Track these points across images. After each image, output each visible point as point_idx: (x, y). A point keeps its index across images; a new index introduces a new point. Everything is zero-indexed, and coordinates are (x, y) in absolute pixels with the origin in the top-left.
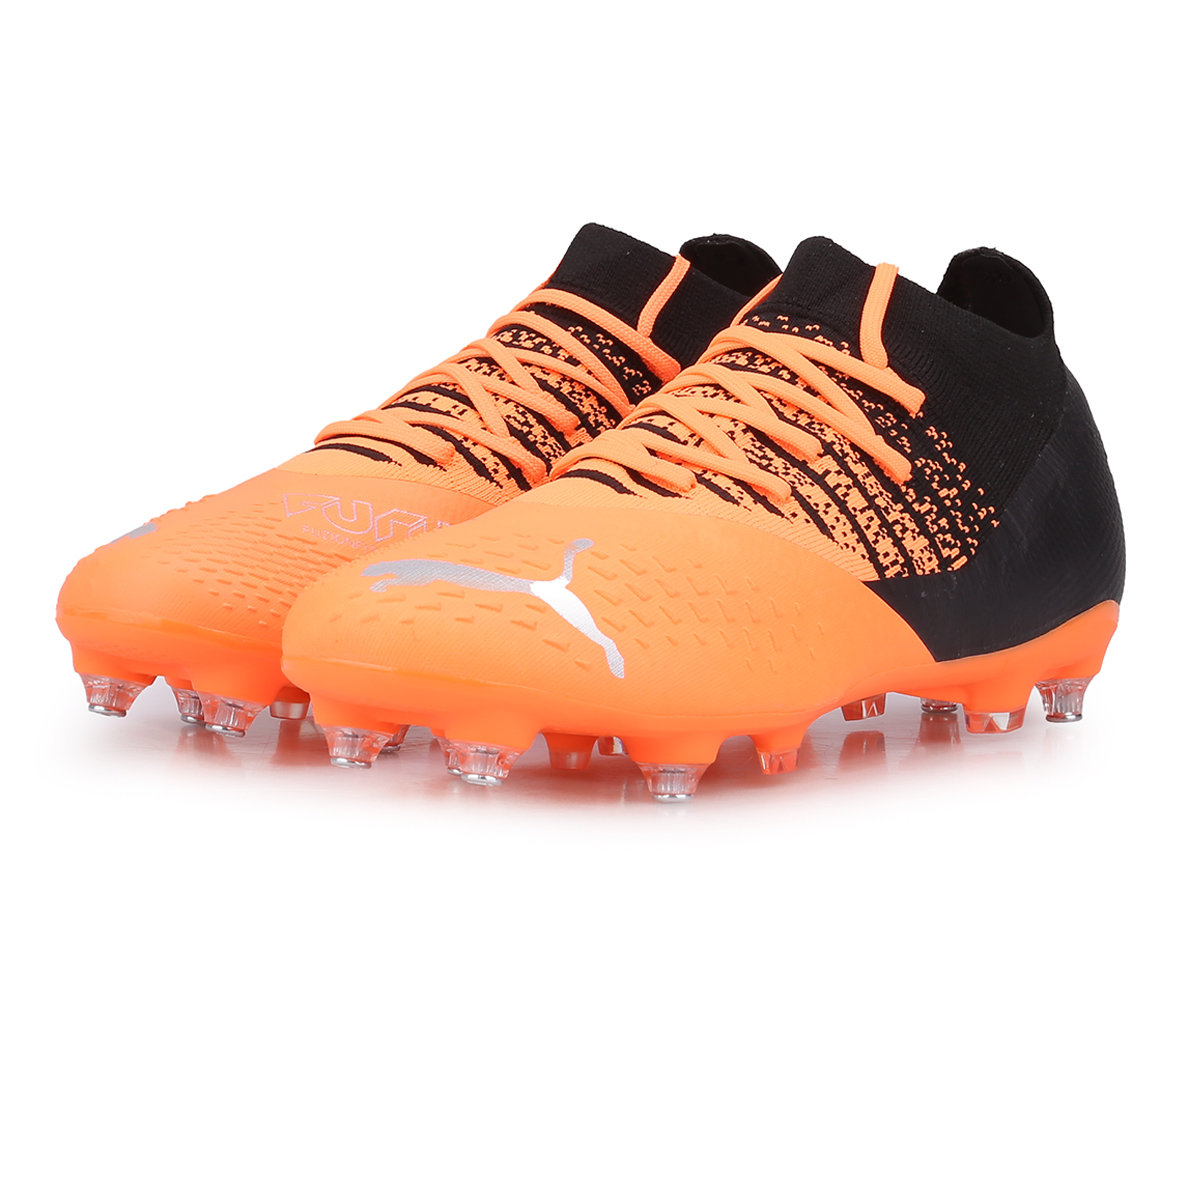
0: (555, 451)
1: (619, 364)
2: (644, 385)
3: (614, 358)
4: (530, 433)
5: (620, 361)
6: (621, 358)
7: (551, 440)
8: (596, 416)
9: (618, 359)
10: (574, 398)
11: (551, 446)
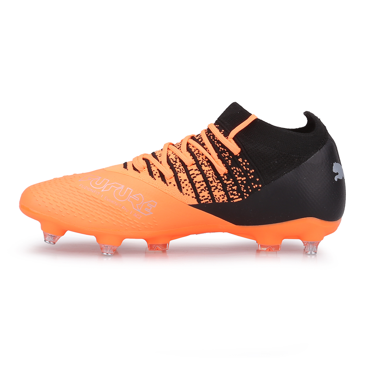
0: (181, 171)
1: (218, 146)
2: (226, 154)
3: (218, 144)
4: (175, 164)
5: (219, 145)
6: (219, 144)
7: (182, 167)
8: (203, 161)
9: (218, 145)
10: (197, 155)
11: (180, 169)
